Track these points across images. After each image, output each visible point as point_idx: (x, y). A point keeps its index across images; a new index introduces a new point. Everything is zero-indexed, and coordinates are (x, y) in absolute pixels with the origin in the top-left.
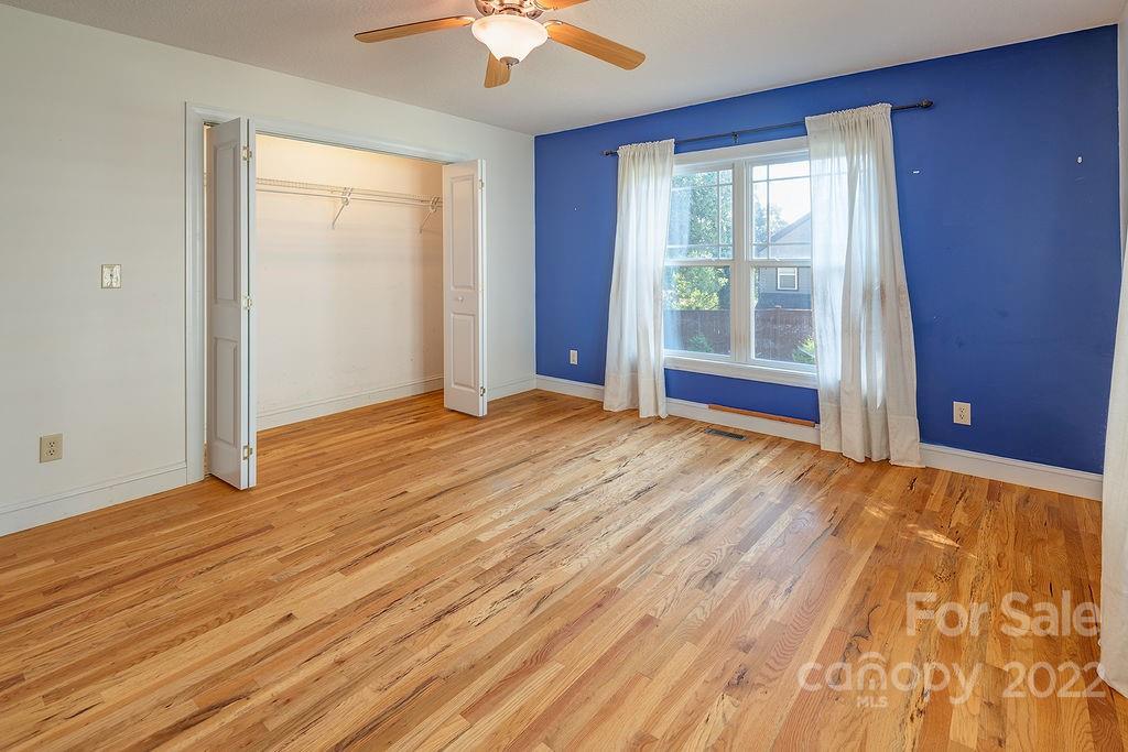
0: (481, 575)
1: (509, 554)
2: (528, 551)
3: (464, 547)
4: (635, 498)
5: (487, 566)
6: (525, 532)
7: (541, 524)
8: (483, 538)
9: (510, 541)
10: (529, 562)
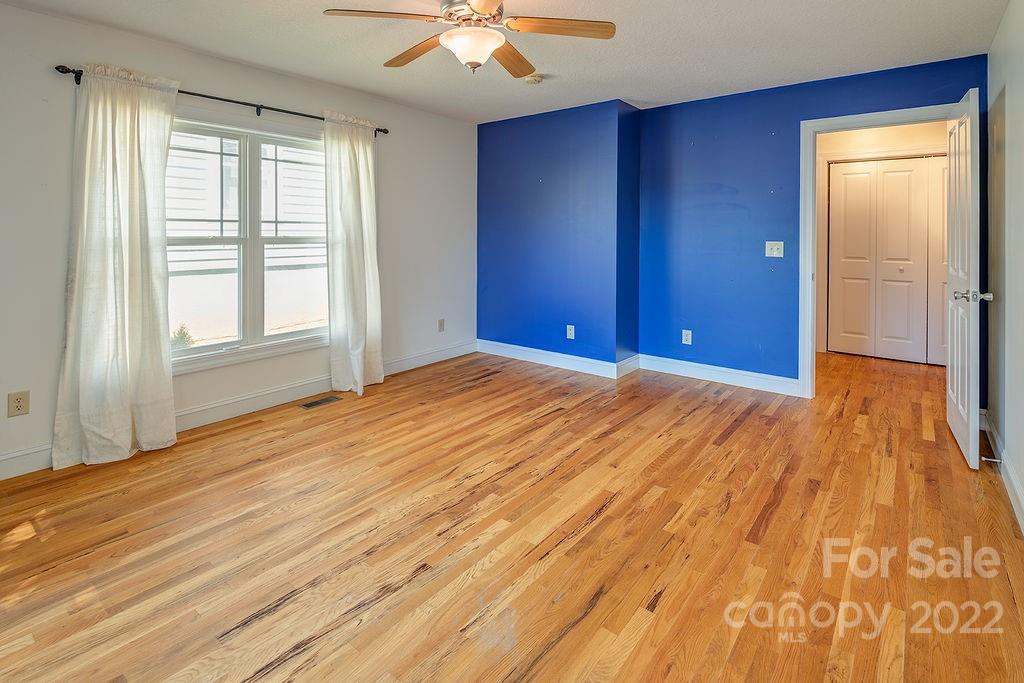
0: (495, 490)
1: (475, 507)
2: (456, 511)
3: (520, 514)
4: (294, 592)
5: (492, 496)
6: (459, 531)
7: (441, 542)
8: (502, 525)
9: (476, 520)
10: (457, 499)
